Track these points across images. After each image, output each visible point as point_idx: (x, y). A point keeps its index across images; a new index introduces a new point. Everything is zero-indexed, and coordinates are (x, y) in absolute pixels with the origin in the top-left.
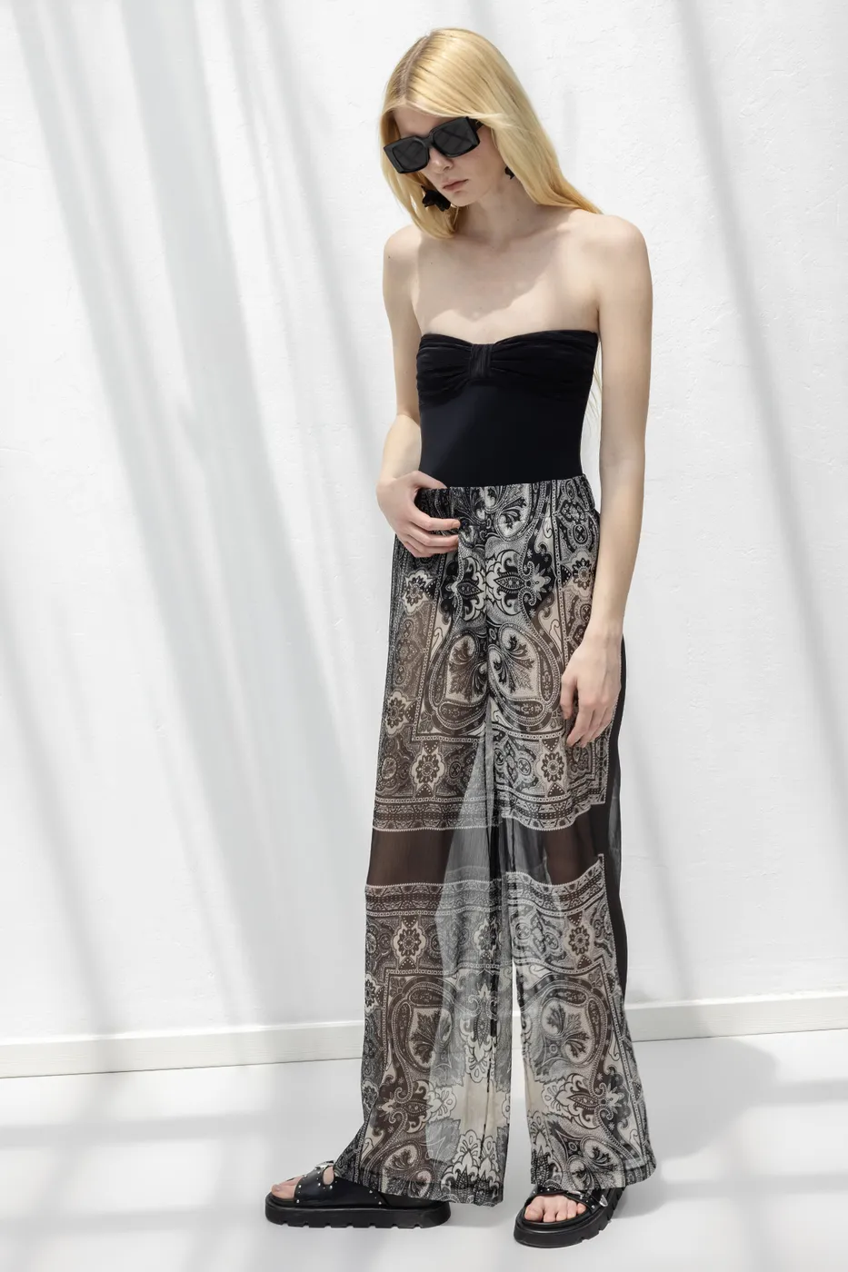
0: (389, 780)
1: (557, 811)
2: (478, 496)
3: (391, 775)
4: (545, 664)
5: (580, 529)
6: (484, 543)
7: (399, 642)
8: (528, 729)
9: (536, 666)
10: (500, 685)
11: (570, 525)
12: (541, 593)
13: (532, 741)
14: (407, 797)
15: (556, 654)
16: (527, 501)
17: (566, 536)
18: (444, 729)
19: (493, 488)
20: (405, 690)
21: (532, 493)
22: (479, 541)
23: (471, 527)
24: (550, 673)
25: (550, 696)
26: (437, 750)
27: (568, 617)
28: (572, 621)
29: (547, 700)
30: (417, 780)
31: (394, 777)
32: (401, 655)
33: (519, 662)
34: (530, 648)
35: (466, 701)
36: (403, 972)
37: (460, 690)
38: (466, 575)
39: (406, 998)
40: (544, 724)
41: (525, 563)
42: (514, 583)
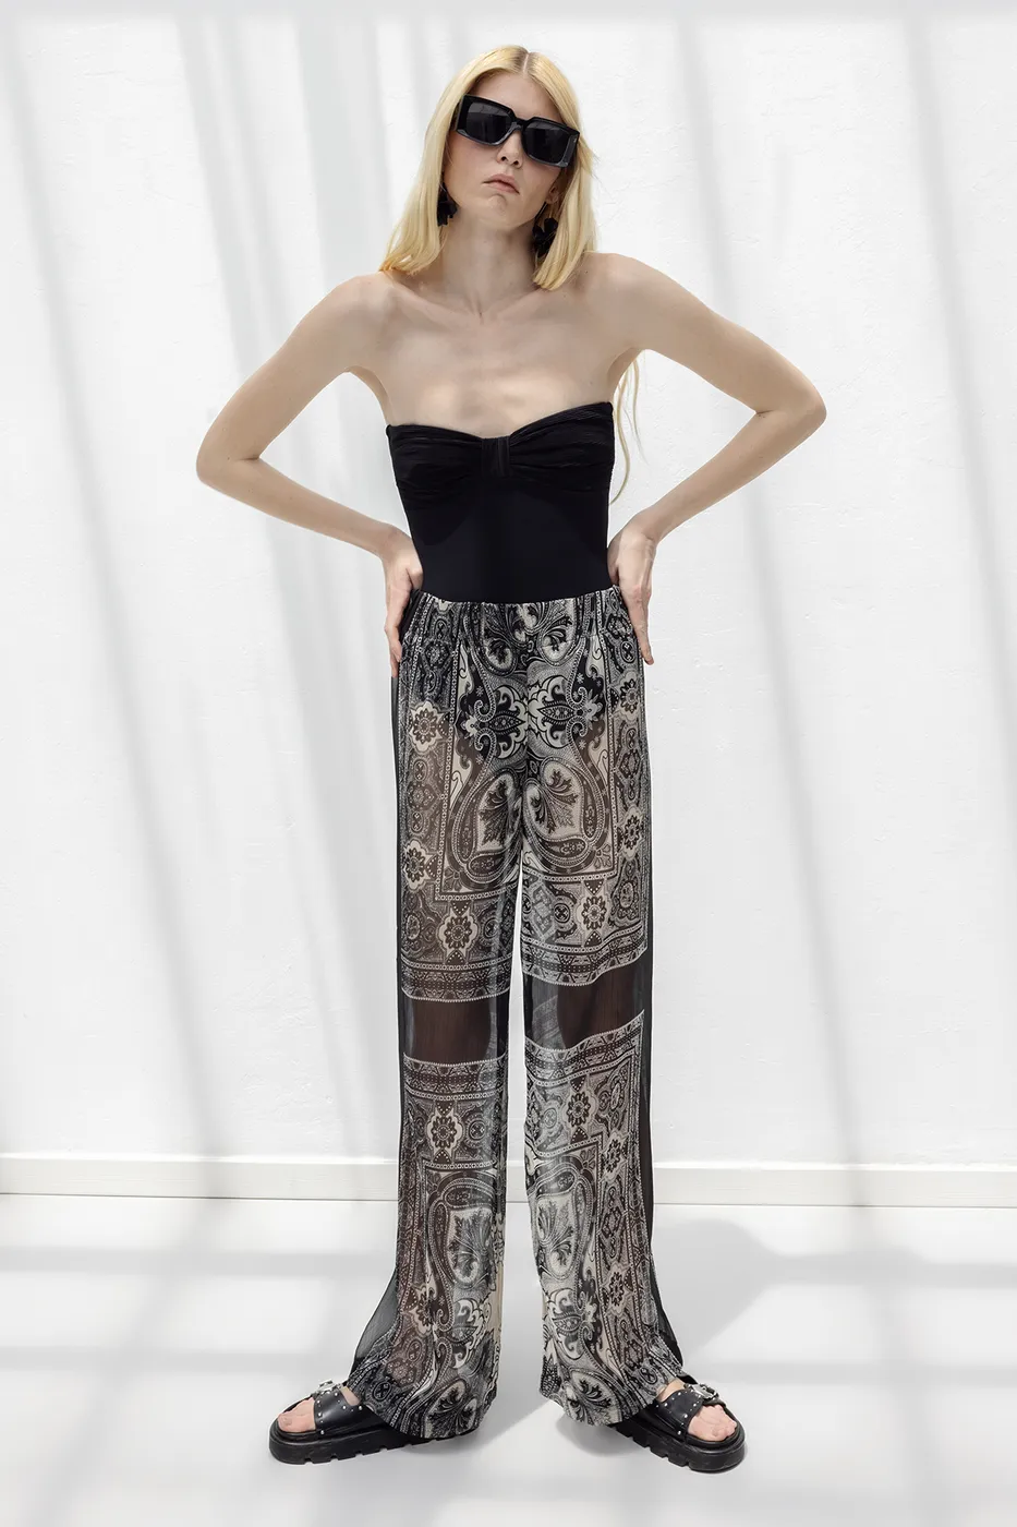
0: (413, 941)
1: (592, 963)
2: (516, 615)
3: (415, 936)
4: (589, 798)
5: (627, 647)
6: (526, 668)
7: (411, 784)
8: (568, 871)
9: (579, 800)
10: (537, 824)
11: (617, 643)
12: (594, 721)
13: (573, 883)
14: (436, 963)
15: (602, 787)
16: (573, 619)
17: (613, 653)
18: (474, 885)
19: (533, 605)
20: (424, 841)
21: (577, 608)
22: (521, 666)
23: (507, 650)
24: (594, 807)
25: (594, 832)
26: (468, 911)
27: (616, 745)
28: (619, 749)
29: (590, 836)
30: (446, 945)
31: (417, 939)
32: (415, 799)
33: (561, 799)
34: (574, 782)
35: (500, 847)
36: (439, 1166)
37: (495, 837)
38: (500, 708)
39: (441, 1198)
40: (587, 863)
41: (575, 689)
42: (562, 713)
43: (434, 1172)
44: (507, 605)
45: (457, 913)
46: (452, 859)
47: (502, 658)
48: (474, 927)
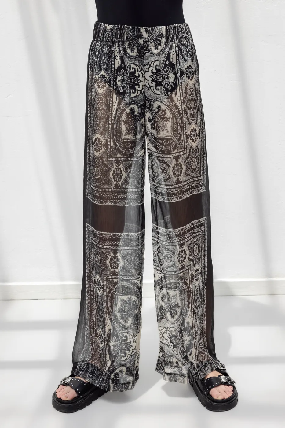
0: (98, 179)
1: (179, 192)
2: (139, 31)
3: (99, 177)
4: (175, 119)
5: (188, 50)
6: (143, 56)
7: (96, 108)
8: (166, 152)
9: (170, 120)
10: (152, 130)
11: (183, 48)
12: (173, 83)
13: (168, 158)
14: (109, 188)
15: (180, 114)
16: (165, 36)
17: (181, 53)
18: (124, 154)
19: (147, 27)
20: (102, 134)
21: (167, 31)
22: (141, 55)
23: (135, 47)
24: (177, 124)
25: (177, 135)
26: (121, 165)
27: (184, 95)
28: (186, 97)
29: (175, 137)
30: (113, 180)
31: (100, 178)
32: (98, 115)
33: (162, 118)
34: (167, 111)
35: (134, 138)
36: (113, 277)
37: (130, 133)
38: (131, 73)
39: (114, 290)
40: (174, 149)
41: (165, 67)
42: (160, 78)
43: (111, 280)
44: (136, 27)
45: (117, 166)
46: (114, 142)
47: (132, 51)
48: (124, 173)
